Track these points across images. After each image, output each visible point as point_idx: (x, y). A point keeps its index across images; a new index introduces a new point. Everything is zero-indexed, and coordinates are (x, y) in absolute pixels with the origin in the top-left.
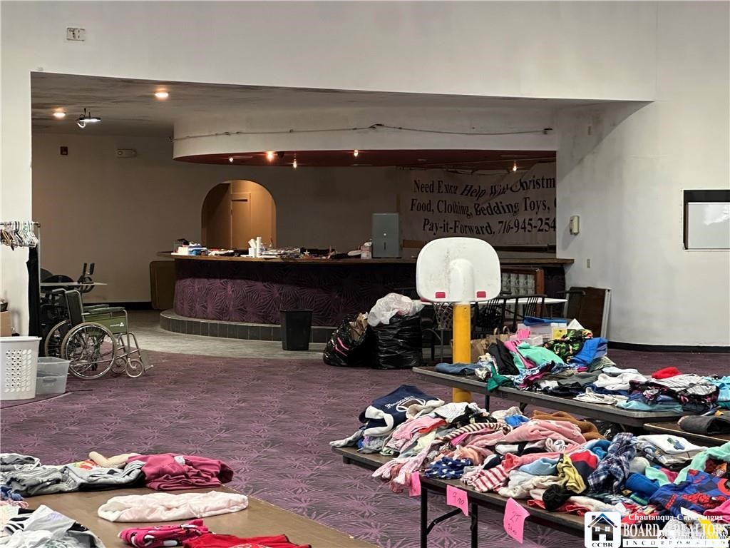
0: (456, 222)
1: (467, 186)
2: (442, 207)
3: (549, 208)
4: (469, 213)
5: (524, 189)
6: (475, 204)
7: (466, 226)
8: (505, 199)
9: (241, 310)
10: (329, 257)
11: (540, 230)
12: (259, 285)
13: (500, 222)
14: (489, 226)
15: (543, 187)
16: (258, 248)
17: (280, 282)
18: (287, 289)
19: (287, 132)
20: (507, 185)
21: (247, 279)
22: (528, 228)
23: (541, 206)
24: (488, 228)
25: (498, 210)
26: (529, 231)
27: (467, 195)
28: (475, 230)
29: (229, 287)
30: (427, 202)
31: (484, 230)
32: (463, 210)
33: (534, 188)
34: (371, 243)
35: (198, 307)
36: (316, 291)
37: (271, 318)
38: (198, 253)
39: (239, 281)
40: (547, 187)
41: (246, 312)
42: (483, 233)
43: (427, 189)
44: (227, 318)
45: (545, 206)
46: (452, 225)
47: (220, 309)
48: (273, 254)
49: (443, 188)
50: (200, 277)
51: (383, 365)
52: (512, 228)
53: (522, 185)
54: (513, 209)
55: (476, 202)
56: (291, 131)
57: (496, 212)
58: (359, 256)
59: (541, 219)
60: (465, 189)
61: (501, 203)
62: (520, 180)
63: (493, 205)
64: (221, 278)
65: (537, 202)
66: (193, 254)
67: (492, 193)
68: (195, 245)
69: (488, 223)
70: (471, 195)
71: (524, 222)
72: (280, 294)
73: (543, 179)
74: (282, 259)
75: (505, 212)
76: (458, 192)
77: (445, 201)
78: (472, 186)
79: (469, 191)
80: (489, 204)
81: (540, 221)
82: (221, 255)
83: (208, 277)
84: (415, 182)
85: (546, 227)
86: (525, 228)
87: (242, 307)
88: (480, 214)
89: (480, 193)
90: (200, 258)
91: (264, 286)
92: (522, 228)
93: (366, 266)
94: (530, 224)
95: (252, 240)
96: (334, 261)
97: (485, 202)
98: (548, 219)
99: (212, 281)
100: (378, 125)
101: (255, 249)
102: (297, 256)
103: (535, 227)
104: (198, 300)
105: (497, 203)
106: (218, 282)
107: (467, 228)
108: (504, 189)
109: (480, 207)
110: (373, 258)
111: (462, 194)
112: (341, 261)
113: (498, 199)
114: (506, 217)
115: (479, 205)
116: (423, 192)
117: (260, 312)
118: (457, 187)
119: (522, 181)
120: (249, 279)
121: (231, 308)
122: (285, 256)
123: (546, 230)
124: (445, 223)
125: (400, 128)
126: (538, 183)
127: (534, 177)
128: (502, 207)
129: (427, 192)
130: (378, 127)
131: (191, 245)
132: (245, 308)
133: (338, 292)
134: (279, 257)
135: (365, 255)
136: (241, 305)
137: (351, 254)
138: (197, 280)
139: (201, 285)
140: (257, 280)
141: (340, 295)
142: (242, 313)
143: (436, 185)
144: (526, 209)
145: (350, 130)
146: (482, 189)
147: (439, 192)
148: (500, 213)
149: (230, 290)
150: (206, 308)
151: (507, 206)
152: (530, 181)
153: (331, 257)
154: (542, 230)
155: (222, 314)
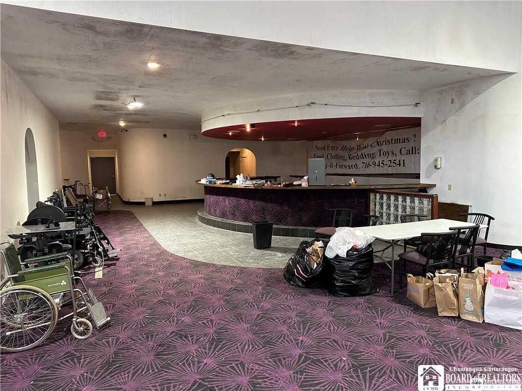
0: (337, 163)
1: (343, 146)
2: (329, 156)
3: (396, 155)
4: (345, 159)
5: (379, 145)
6: (349, 155)
8: (366, 151)
9: (233, 213)
11: (389, 166)
12: (242, 201)
13: (362, 163)
14: (356, 165)
15: (392, 143)
16: (241, 180)
17: (253, 199)
18: (258, 203)
19: (256, 112)
20: (368, 144)
21: (236, 197)
22: (381, 165)
23: (391, 153)
25: (363, 156)
26: (382, 167)
27: (344, 150)
28: (348, 167)
29: (227, 201)
30: (322, 155)
31: (353, 167)
32: (342, 158)
33: (386, 144)
34: (307, 177)
35: (212, 210)
36: (274, 205)
37: (249, 219)
38: (210, 182)
39: (231, 198)
40: (395, 143)
41: (236, 215)
43: (322, 149)
44: (226, 217)
45: (393, 154)
46: (335, 165)
47: (222, 212)
48: (249, 184)
49: (330, 148)
50: (212, 195)
51: (340, 293)
52: (371, 165)
53: (378, 143)
54: (372, 156)
55: (350, 153)
56: (258, 111)
57: (361, 158)
58: (300, 185)
59: (390, 161)
60: (342, 148)
61: (364, 153)
63: (359, 154)
64: (223, 196)
65: (388, 152)
66: (208, 183)
67: (358, 149)
68: (210, 178)
69: (356, 163)
70: (346, 150)
71: (379, 162)
72: (254, 206)
73: (392, 139)
74: (254, 187)
75: (366, 157)
76: (339, 149)
77: (331, 154)
78: (346, 146)
79: (344, 148)
80: (357, 154)
82: (223, 184)
83: (217, 195)
84: (316, 146)
85: (394, 165)
86: (379, 165)
88: (351, 159)
89: (351, 149)
90: (212, 185)
91: (245, 201)
92: (377, 165)
93: (304, 191)
94: (382, 163)
95: (238, 175)
96: (285, 188)
97: (354, 153)
98: (395, 160)
99: (218, 197)
100: (312, 103)
101: (240, 181)
102: (264, 185)
103: (387, 165)
104: (212, 206)
105: (362, 153)
106: (221, 198)
107: (343, 166)
108: (365, 146)
109: (352, 156)
110: (309, 186)
111: (341, 150)
112: (289, 188)
113: (363, 151)
114: (367, 160)
116: (319, 150)
117: (243, 216)
118: (338, 147)
119: (378, 141)
121: (228, 212)
122: (256, 185)
124: (331, 164)
125: (326, 105)
126: (388, 141)
127: (386, 138)
128: (365, 155)
130: (312, 105)
131: (208, 178)
132: (235, 213)
133: (287, 206)
134: (252, 185)
135: (304, 184)
136: (233, 211)
137: (295, 183)
138: (211, 196)
139: (213, 199)
140: (241, 198)
141: (288, 208)
142: (234, 216)
143: (326, 147)
144: (380, 156)
145: (294, 107)
146: (351, 147)
147: (328, 150)
148: (363, 158)
149: (227, 202)
150: (216, 211)
151: (368, 155)
152: (383, 141)
153: (283, 185)
154: (391, 166)
155: (223, 215)
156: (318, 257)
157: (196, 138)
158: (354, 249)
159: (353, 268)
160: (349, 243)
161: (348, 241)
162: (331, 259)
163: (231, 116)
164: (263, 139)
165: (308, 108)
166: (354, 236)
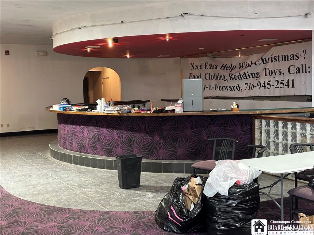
0: (216, 84)
1: (223, 64)
2: (208, 76)
3: (283, 74)
4: (225, 79)
5: (264, 63)
6: (230, 74)
7: (223, 87)
8: (250, 70)
9: (93, 146)
10: (152, 112)
11: (276, 88)
12: (105, 130)
13: (246, 84)
14: (239, 86)
15: (279, 61)
16: (103, 105)
17: (118, 128)
18: (123, 133)
19: (119, 23)
20: (251, 62)
21: (96, 126)
22: (267, 86)
23: (278, 73)
24: (238, 87)
25: (246, 76)
26: (268, 88)
27: (224, 69)
28: (229, 89)
29: (85, 132)
30: (198, 75)
31: (235, 88)
32: (222, 78)
33: (272, 62)
34: (182, 101)
35: (67, 143)
36: (143, 135)
37: (113, 153)
38: (65, 109)
39: (91, 127)
40: (282, 61)
41: (97, 148)
42: (234, 90)
43: (199, 68)
44: (85, 151)
45: (281, 73)
46: (214, 86)
47: (80, 145)
48: (113, 110)
49: (208, 66)
50: (68, 124)
52: (256, 87)
53: (263, 61)
54: (256, 76)
55: (231, 73)
56: (122, 22)
57: (244, 78)
58: (174, 111)
59: (277, 81)
60: (222, 66)
61: (248, 72)
62: (262, 58)
63: (242, 73)
64: (80, 125)
65: (274, 70)
66: (61, 110)
67: (240, 67)
68: (64, 103)
69: (238, 85)
70: (226, 69)
71: (265, 82)
72: (119, 137)
73: (279, 56)
74: (119, 113)
75: (250, 78)
76: (218, 68)
77: (210, 73)
78: (226, 64)
79: (224, 67)
80: (240, 73)
81: (277, 82)
82: (80, 110)
84: (191, 64)
85: (282, 86)
86: (265, 87)
87: (94, 145)
88: (233, 79)
89: (232, 68)
90: (68, 112)
91: (108, 131)
92: (263, 87)
93: (179, 118)
94: (268, 84)
95: (99, 100)
96: (156, 115)
97: (236, 73)
98: (283, 80)
99: (75, 126)
100: (185, 14)
101: (101, 107)
102: (130, 112)
103: (273, 86)
104: (68, 138)
105: (245, 73)
106: (78, 128)
107: (224, 88)
108: (249, 64)
109: (233, 76)
110: (184, 112)
111: (221, 69)
112: (161, 115)
113: (246, 70)
114: (250, 81)
115: (232, 75)
116: (196, 69)
117: (106, 149)
118: (217, 65)
119: (263, 58)
120: (98, 126)
121: (87, 145)
122: (120, 112)
123: (281, 87)
124: (210, 85)
125: (202, 15)
126: (275, 59)
127: (272, 55)
128: (248, 75)
129: (198, 69)
130: (186, 16)
131: (62, 103)
132: (95, 145)
133: (158, 136)
134: (116, 112)
135: (179, 110)
136: (93, 144)
137: (168, 108)
138: (66, 126)
139: (69, 129)
140: (103, 127)
141: (160, 138)
142: (94, 149)
143: (204, 65)
144: (266, 75)
145: (164, 18)
146: (233, 65)
147: (206, 69)
148: (247, 78)
150: (72, 144)
151: (252, 74)
152: (269, 58)
153: (154, 112)
154: (278, 87)
155: (81, 149)
156: (196, 196)
157: (47, 55)
158: (237, 185)
159: (237, 207)
160: (231, 178)
161: (230, 176)
162: (210, 198)
163: (89, 28)
164: (128, 56)
165: (180, 20)
166: (237, 170)
